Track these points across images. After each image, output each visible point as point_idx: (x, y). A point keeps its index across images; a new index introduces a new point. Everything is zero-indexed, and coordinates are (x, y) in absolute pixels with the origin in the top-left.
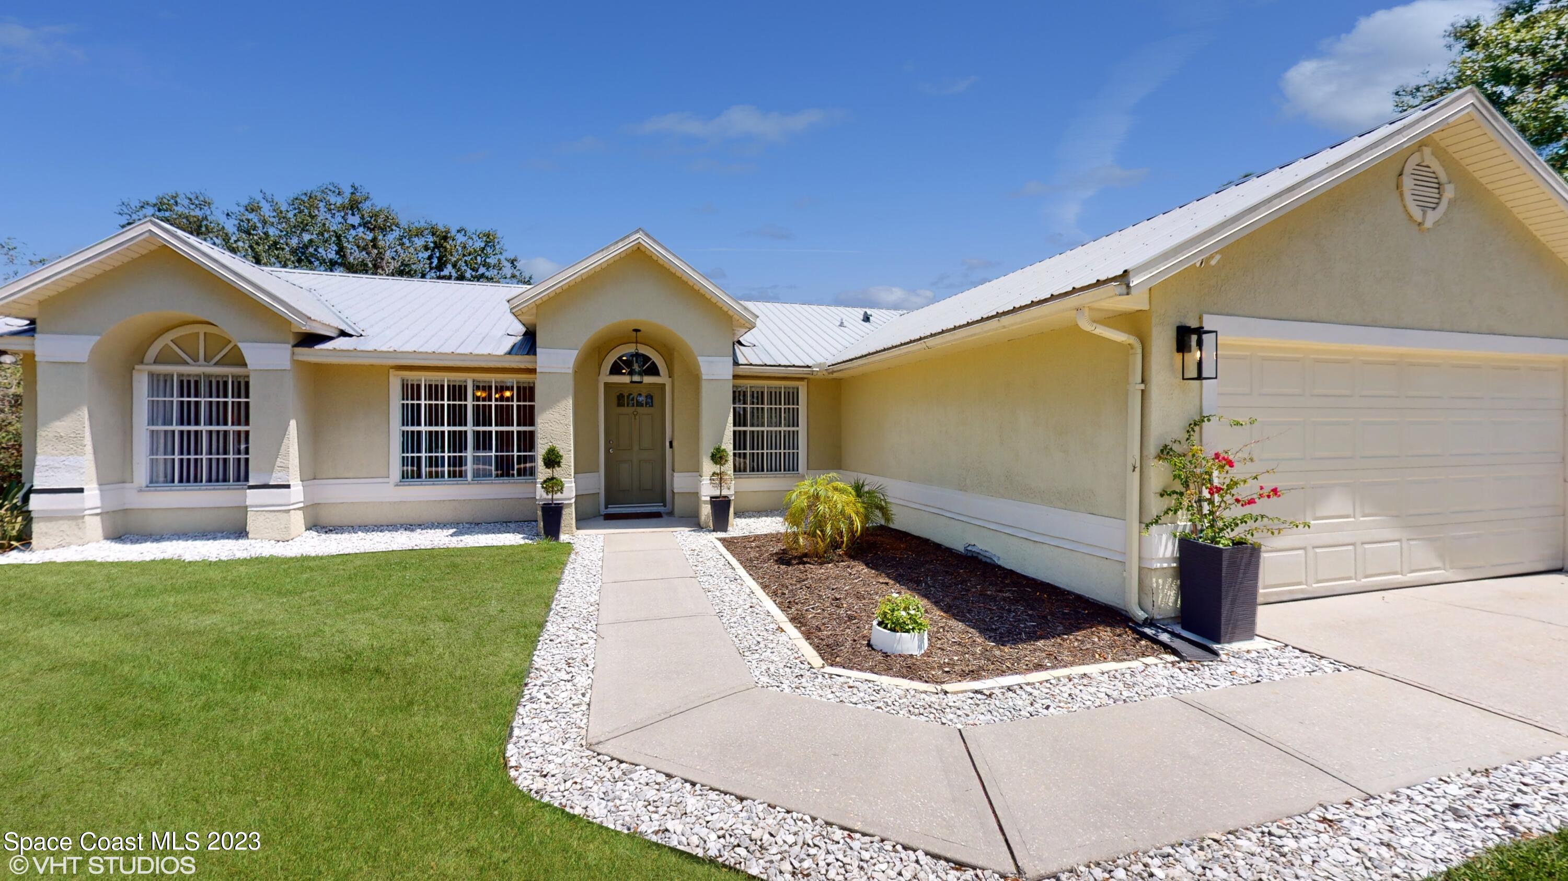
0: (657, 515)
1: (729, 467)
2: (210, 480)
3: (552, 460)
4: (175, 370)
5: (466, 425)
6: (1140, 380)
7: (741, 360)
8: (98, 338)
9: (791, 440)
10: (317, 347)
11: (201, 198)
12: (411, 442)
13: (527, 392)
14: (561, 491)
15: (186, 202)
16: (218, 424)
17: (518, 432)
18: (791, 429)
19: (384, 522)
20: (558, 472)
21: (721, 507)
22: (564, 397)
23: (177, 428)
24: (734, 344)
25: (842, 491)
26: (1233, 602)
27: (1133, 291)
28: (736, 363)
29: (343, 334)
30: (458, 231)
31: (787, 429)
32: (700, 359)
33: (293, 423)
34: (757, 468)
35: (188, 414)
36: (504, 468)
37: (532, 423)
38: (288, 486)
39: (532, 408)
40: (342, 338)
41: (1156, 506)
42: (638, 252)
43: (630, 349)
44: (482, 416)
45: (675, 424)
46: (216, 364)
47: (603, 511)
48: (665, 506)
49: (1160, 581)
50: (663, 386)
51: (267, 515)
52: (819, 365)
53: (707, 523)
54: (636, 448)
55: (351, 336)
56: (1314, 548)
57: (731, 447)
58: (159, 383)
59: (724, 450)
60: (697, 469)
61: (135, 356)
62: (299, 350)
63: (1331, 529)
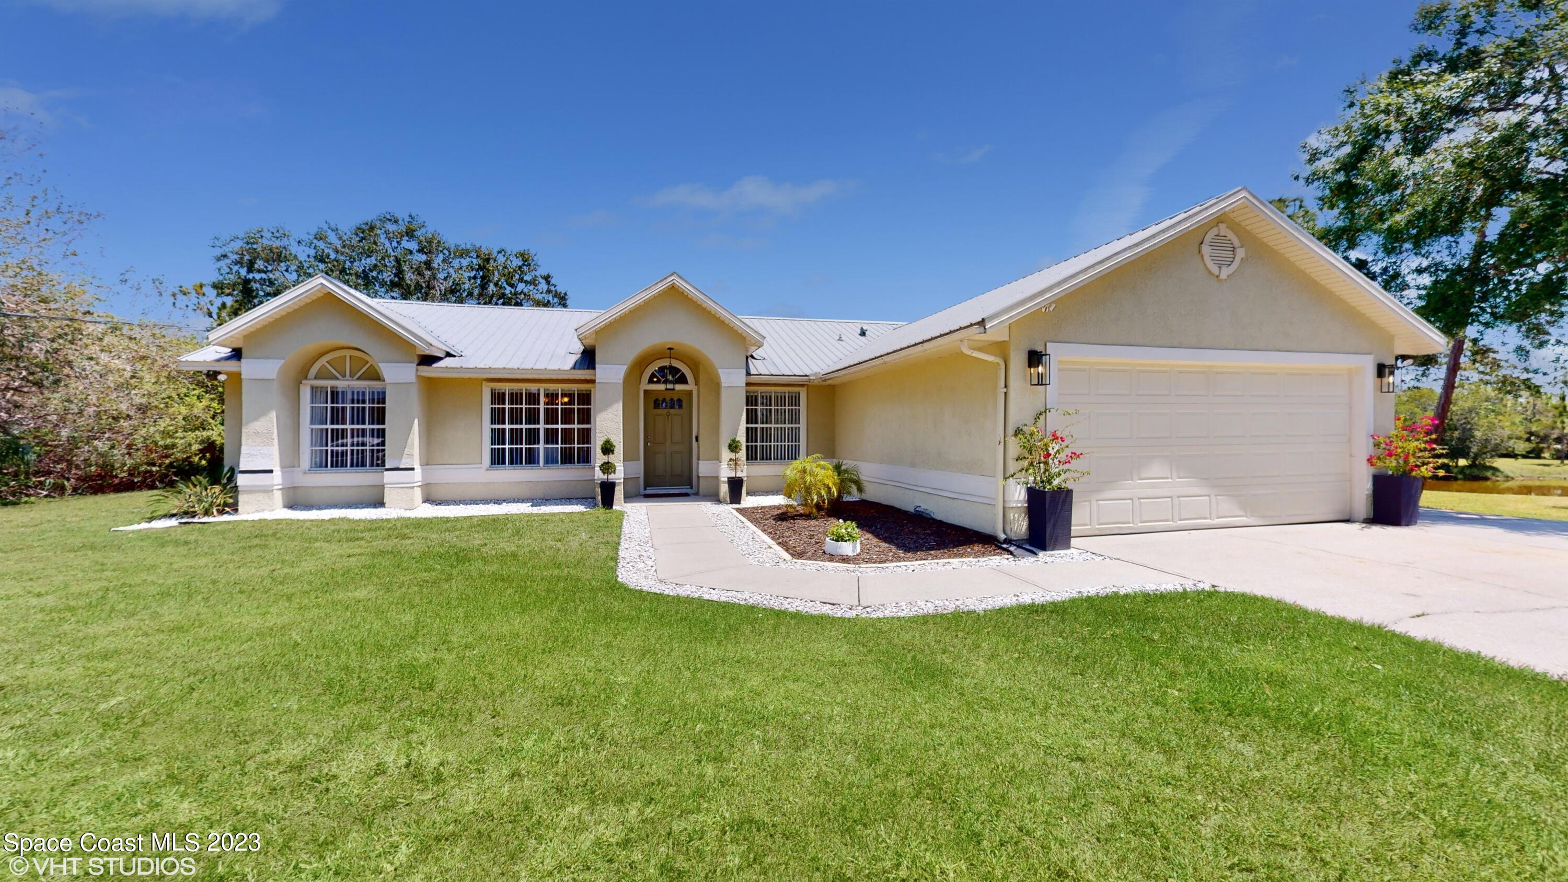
0: (686, 495)
1: (742, 454)
2: (352, 465)
3: (608, 449)
4: (329, 383)
5: (539, 423)
6: (1003, 385)
7: (753, 371)
8: (283, 361)
9: (794, 435)
10: (435, 365)
11: (281, 231)
12: (498, 436)
13: (585, 398)
14: (614, 472)
15: (269, 235)
16: (358, 424)
17: (578, 429)
18: (794, 426)
19: (478, 498)
20: (612, 458)
21: (736, 486)
22: (617, 401)
23: (329, 427)
24: (747, 358)
25: (824, 468)
26: (1054, 525)
27: (988, 331)
28: (748, 373)
29: (449, 355)
30: (499, 252)
31: (790, 426)
32: (720, 371)
33: (416, 421)
34: (766, 457)
35: (337, 416)
36: (567, 458)
37: (589, 422)
38: (413, 469)
39: (589, 410)
40: (448, 358)
41: (1013, 467)
42: (673, 287)
43: (665, 363)
44: (551, 417)
45: (700, 422)
46: (358, 379)
47: (642, 492)
48: (692, 488)
49: (1016, 516)
50: (690, 393)
51: (399, 490)
52: (815, 374)
53: (725, 498)
54: (668, 442)
55: (454, 356)
56: (1139, 499)
57: (744, 439)
58: (318, 394)
59: (738, 442)
60: (717, 458)
61: (303, 374)
62: (421, 368)
63: (1153, 486)
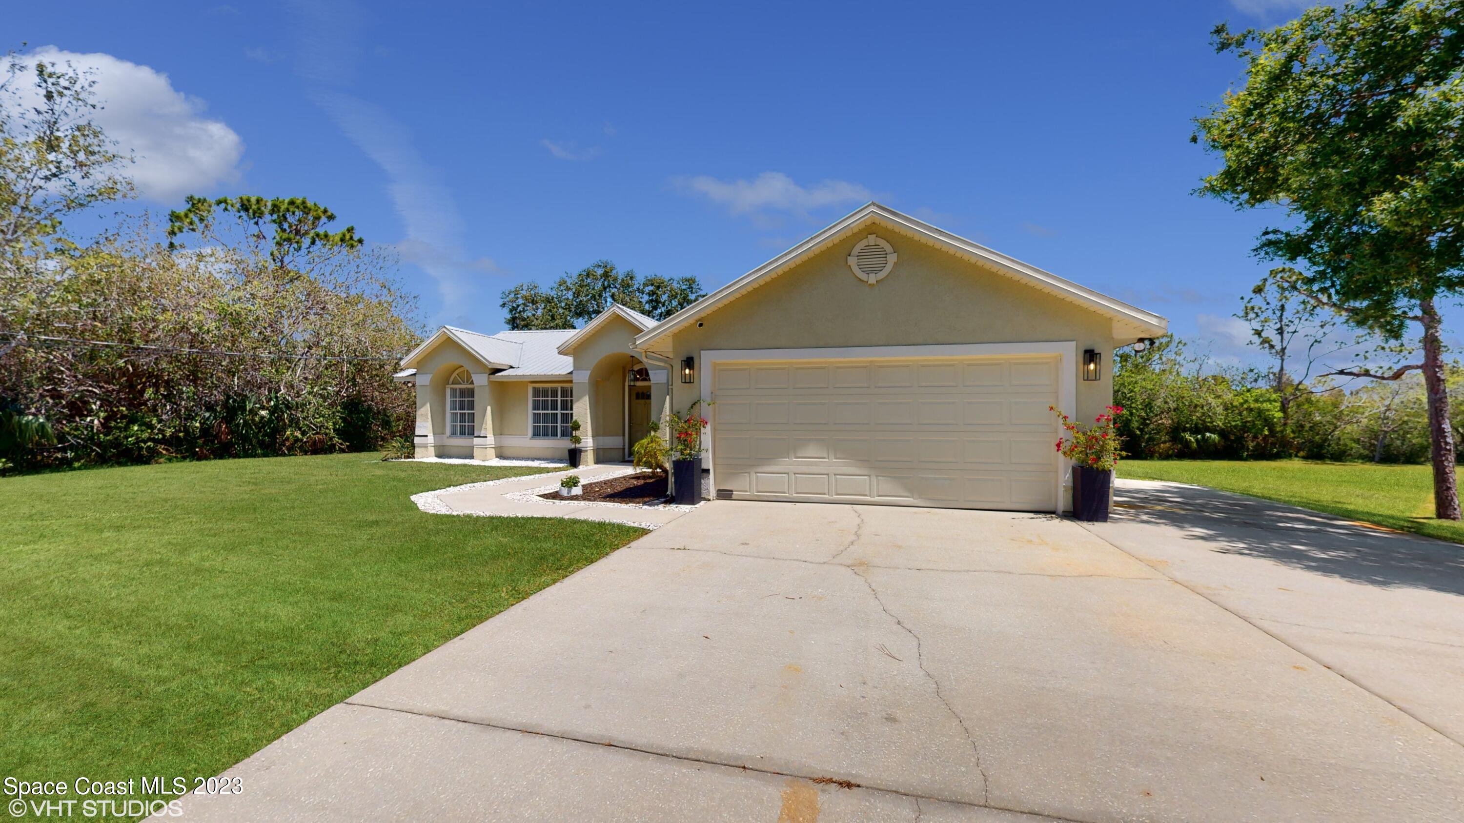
2: (464, 434)
3: (577, 426)
4: (458, 386)
6: (671, 384)
8: (432, 375)
10: (498, 374)
12: (536, 418)
13: (571, 393)
16: (467, 410)
19: (526, 456)
20: (580, 433)
22: (585, 394)
23: (458, 411)
29: (511, 367)
32: (650, 372)
33: (489, 408)
35: (460, 406)
37: (571, 409)
38: (488, 437)
39: (572, 401)
40: (509, 370)
46: (467, 384)
51: (481, 449)
55: (514, 368)
56: (795, 474)
58: (454, 391)
61: (446, 381)
62: (491, 376)
63: (809, 464)
